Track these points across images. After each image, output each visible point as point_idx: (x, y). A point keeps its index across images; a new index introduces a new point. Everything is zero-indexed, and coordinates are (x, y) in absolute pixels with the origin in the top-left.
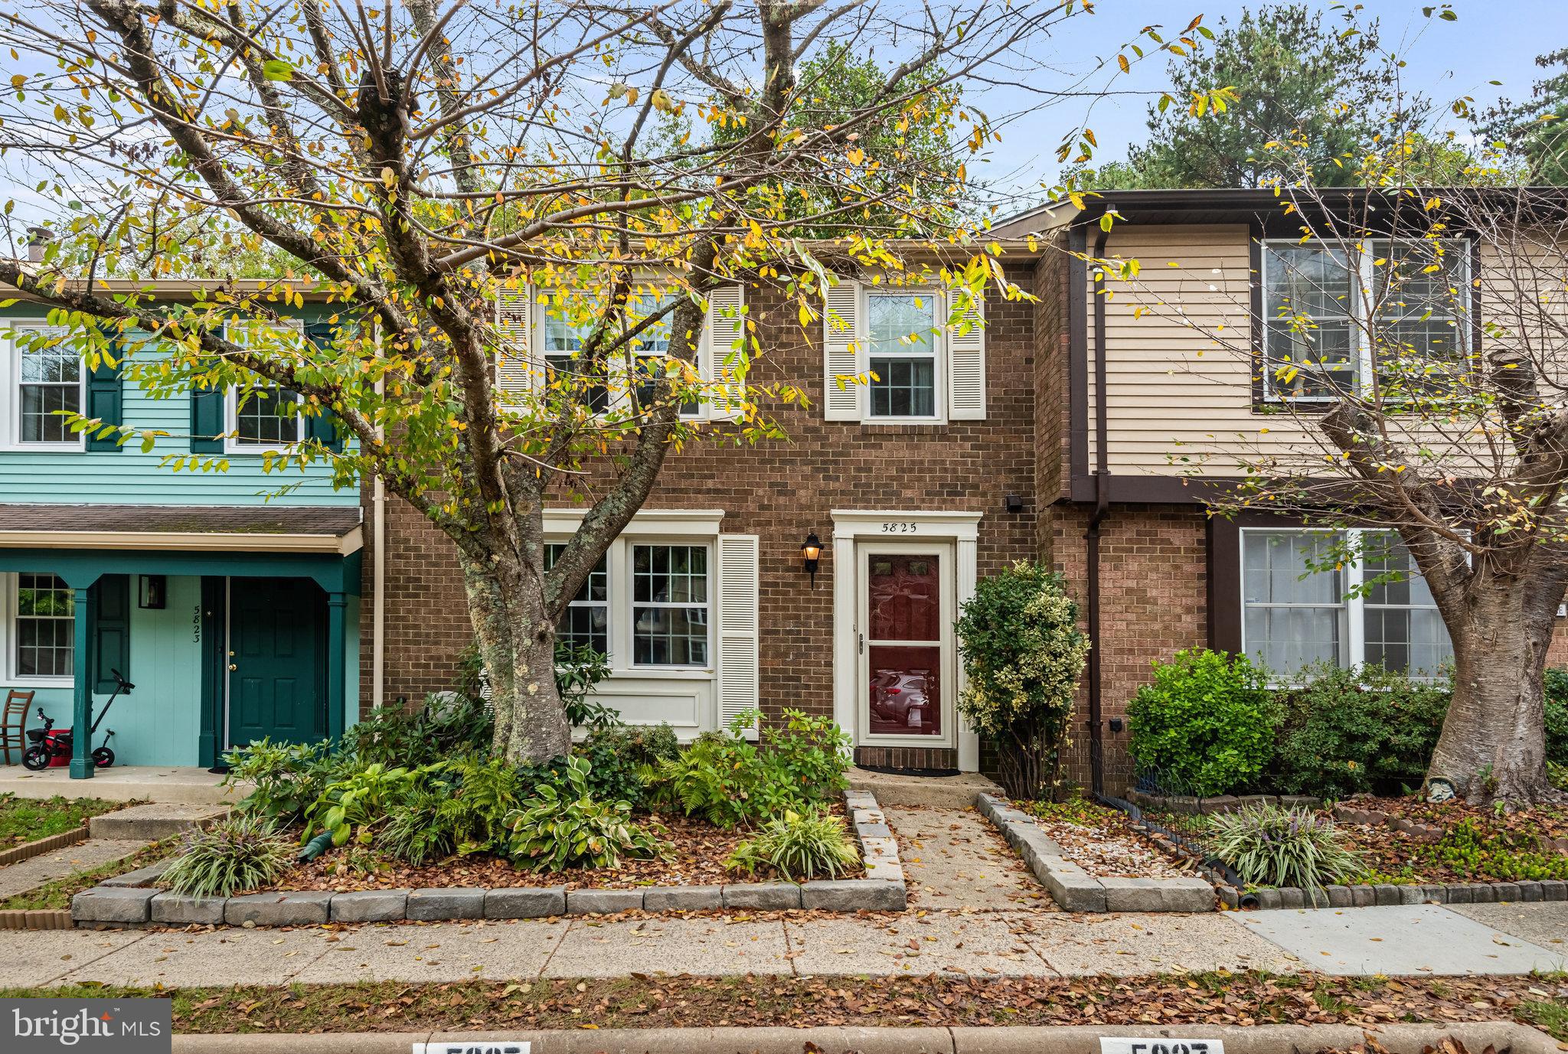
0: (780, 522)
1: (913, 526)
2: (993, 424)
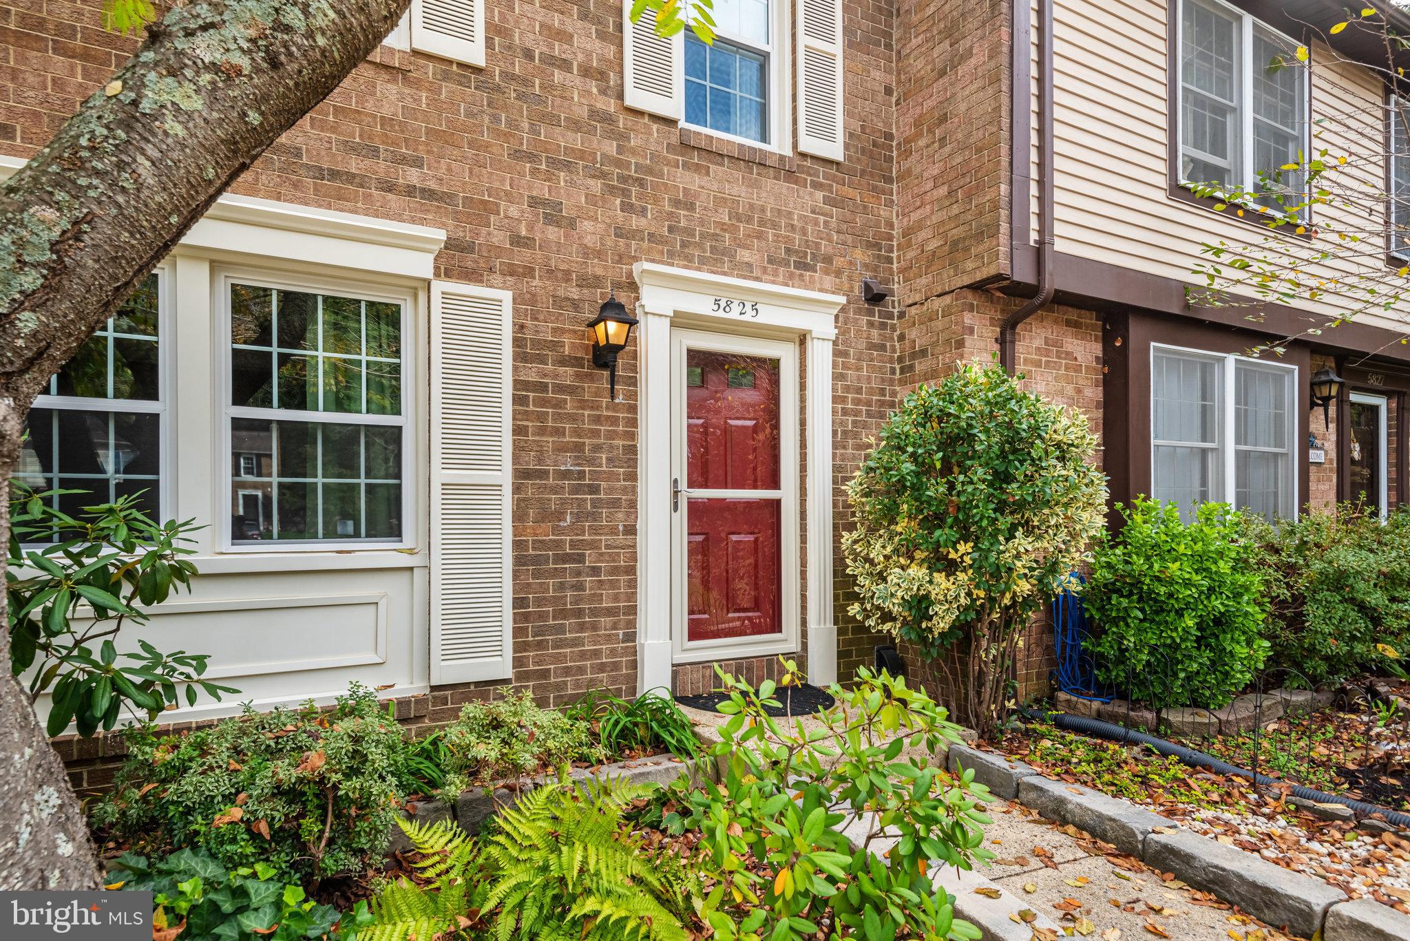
0: (550, 274)
1: (754, 307)
2: (851, 170)
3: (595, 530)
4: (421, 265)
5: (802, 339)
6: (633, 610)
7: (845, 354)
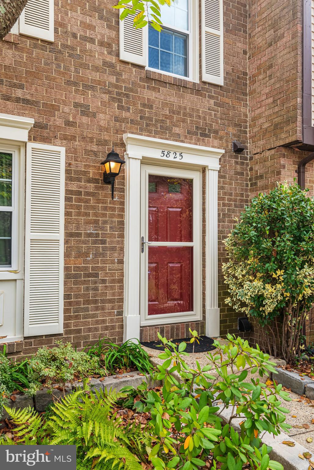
0: (83, 139)
1: (181, 155)
2: (227, 90)
3: (104, 262)
4: (21, 135)
5: (204, 170)
6: (121, 300)
7: (224, 177)
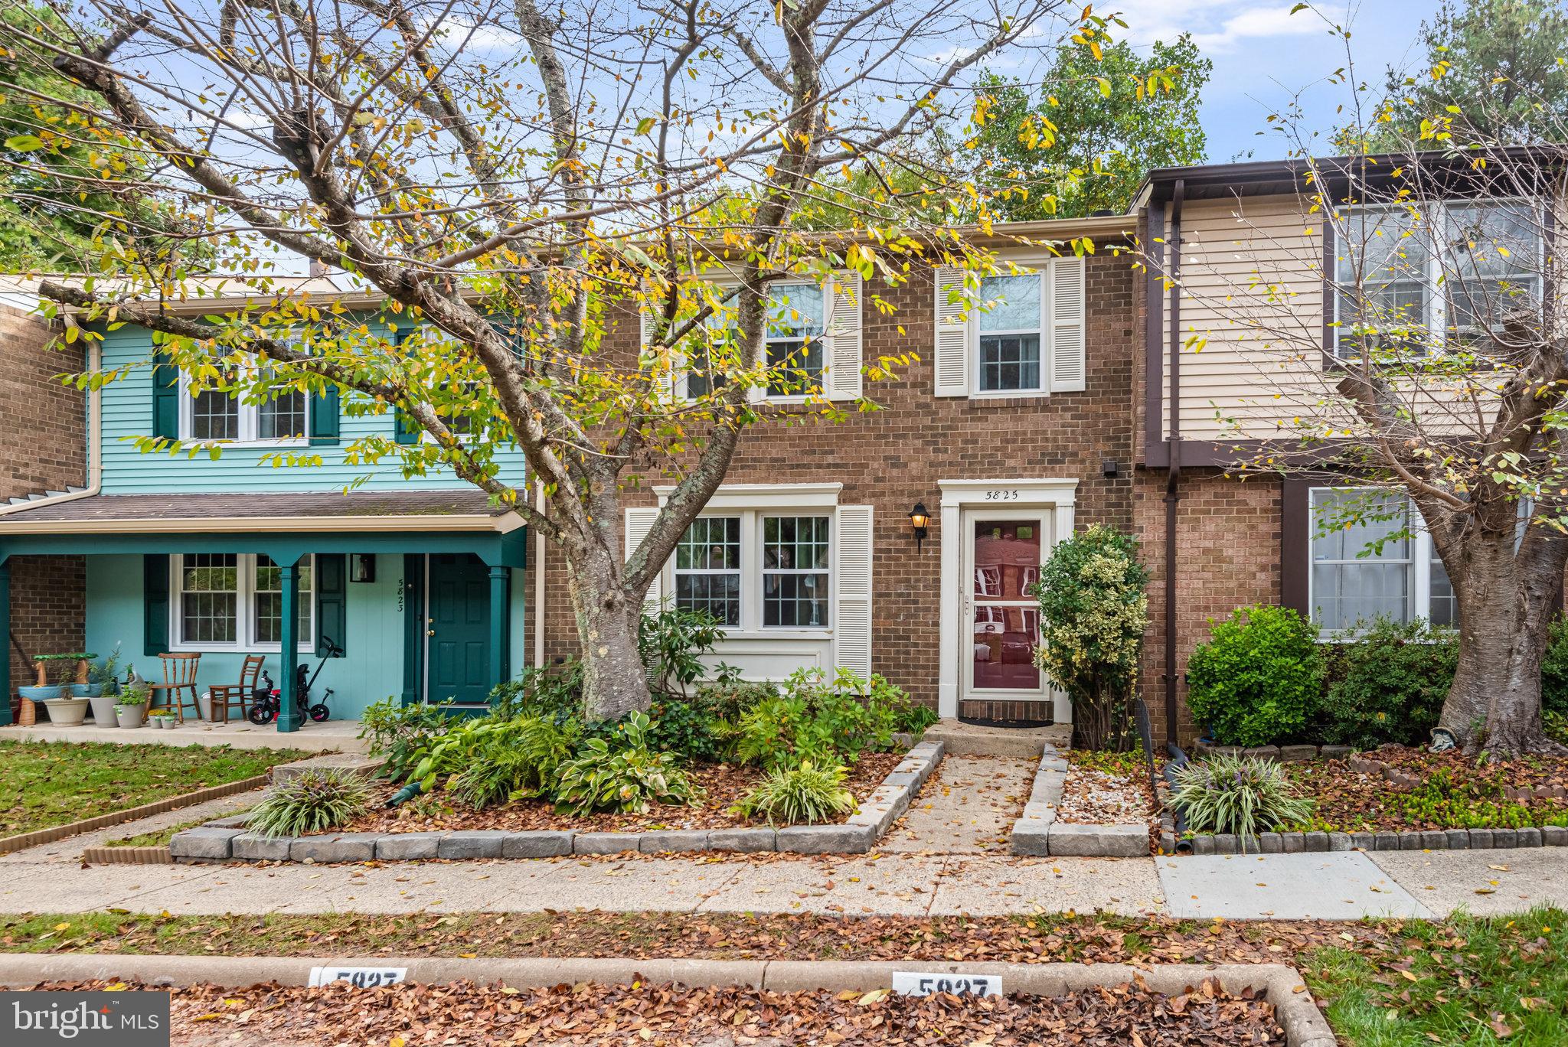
0: (893, 493)
1: (1015, 493)
2: (1092, 394)
3: (916, 624)
4: (832, 500)
5: (1052, 507)
6: (937, 667)
7: (1085, 512)
